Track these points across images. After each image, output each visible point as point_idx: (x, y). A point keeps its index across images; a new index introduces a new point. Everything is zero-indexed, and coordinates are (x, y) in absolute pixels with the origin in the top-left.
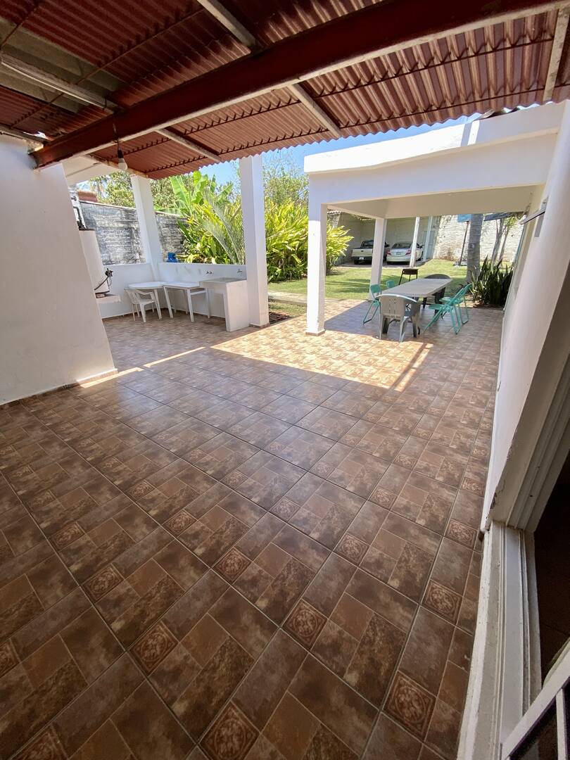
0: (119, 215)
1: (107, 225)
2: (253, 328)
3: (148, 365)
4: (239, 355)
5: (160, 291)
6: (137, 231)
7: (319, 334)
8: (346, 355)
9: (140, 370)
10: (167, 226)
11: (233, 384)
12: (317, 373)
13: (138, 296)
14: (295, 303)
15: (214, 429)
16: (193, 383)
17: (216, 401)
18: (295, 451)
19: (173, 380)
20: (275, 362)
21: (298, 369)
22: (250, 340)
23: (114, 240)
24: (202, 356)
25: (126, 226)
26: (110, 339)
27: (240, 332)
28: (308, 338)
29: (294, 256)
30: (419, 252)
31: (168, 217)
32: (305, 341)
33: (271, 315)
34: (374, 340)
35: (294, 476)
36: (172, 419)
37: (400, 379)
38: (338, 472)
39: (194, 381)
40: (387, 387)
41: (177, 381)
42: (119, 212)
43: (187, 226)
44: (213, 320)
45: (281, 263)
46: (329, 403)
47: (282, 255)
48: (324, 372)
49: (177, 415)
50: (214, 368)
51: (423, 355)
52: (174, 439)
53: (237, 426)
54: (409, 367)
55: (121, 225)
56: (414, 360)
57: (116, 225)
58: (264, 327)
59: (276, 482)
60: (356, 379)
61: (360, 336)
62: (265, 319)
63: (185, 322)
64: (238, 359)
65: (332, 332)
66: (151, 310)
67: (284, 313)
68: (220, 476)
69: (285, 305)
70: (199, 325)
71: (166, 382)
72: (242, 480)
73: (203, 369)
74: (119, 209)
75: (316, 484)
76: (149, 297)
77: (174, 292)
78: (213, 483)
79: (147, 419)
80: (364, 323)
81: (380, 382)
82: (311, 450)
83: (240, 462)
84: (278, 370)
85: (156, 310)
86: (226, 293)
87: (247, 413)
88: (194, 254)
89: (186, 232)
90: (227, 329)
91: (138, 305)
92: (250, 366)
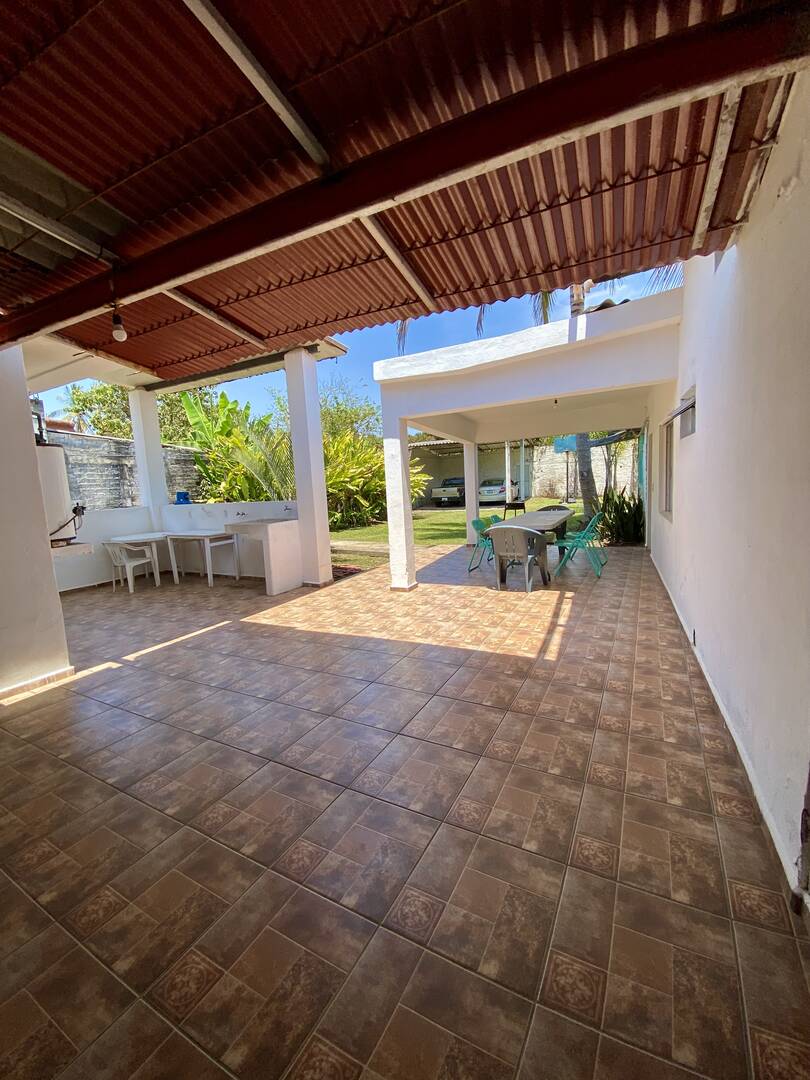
0: (106, 448)
1: (85, 462)
2: (309, 587)
3: (131, 657)
4: (290, 628)
5: (162, 545)
6: (131, 469)
7: (411, 589)
8: (457, 614)
9: (115, 665)
10: (178, 462)
11: (282, 674)
12: (420, 644)
13: (124, 552)
14: (368, 553)
15: (253, 759)
16: (211, 679)
17: (253, 706)
18: (411, 783)
19: (175, 678)
20: (349, 633)
21: (388, 640)
22: (305, 604)
23: (94, 481)
24: (226, 634)
25: (115, 462)
26: (68, 622)
27: (287, 596)
28: (394, 595)
29: (358, 497)
30: (515, 489)
31: (179, 451)
32: (392, 600)
33: (335, 569)
34: (492, 592)
35: (418, 834)
36: (172, 746)
37: (546, 643)
38: (499, 815)
39: (213, 675)
40: (532, 656)
41: (183, 678)
42: (106, 444)
43: (207, 462)
44: (244, 582)
45: (341, 505)
46: (449, 688)
47: (342, 495)
48: (429, 641)
49: (180, 740)
50: (248, 652)
51: (567, 607)
52: (173, 786)
53: (295, 747)
54: (553, 625)
55: (108, 461)
56: (556, 615)
57: (99, 461)
58: (326, 585)
59: (385, 854)
60: (482, 648)
61: (469, 588)
62: (326, 574)
63: (199, 587)
64: (288, 633)
65: (427, 585)
66: (144, 576)
67: (352, 566)
68: (271, 855)
69: (352, 557)
70: (222, 591)
71: (162, 682)
72: (316, 857)
73: (228, 655)
74: (107, 440)
75: (466, 845)
76: (142, 554)
77: (184, 545)
78: (257, 872)
79: (122, 753)
80: (470, 571)
81: (519, 649)
82: (439, 779)
83: (308, 817)
84: (357, 644)
85: (152, 574)
86: (267, 540)
87: (311, 722)
88: (215, 498)
89: (206, 470)
90: (268, 593)
91: (124, 567)
92: (308, 642)
